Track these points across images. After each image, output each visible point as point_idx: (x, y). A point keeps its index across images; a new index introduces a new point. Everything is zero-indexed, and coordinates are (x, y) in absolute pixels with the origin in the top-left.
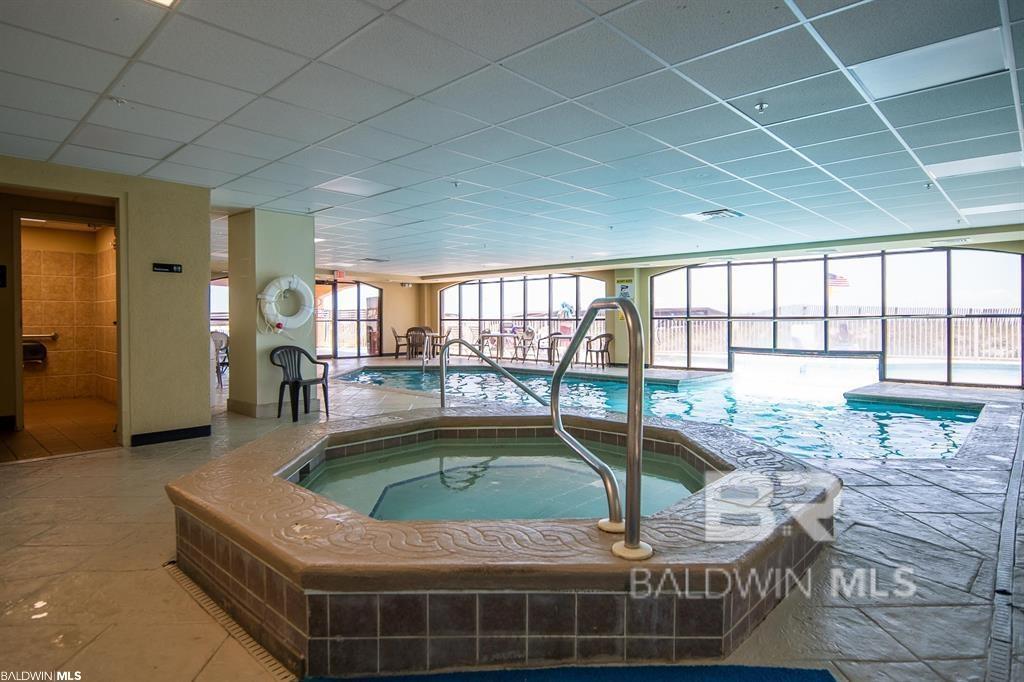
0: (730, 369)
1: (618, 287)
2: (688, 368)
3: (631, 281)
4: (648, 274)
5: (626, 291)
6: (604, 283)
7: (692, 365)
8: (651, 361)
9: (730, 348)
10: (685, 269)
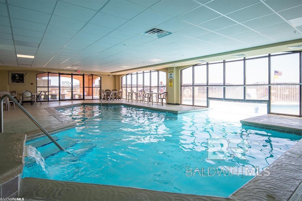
0: (207, 107)
1: (169, 74)
2: (193, 106)
3: (173, 72)
4: (180, 69)
5: (171, 76)
6: (166, 73)
7: (195, 104)
8: (181, 103)
9: (208, 98)
10: (192, 67)
